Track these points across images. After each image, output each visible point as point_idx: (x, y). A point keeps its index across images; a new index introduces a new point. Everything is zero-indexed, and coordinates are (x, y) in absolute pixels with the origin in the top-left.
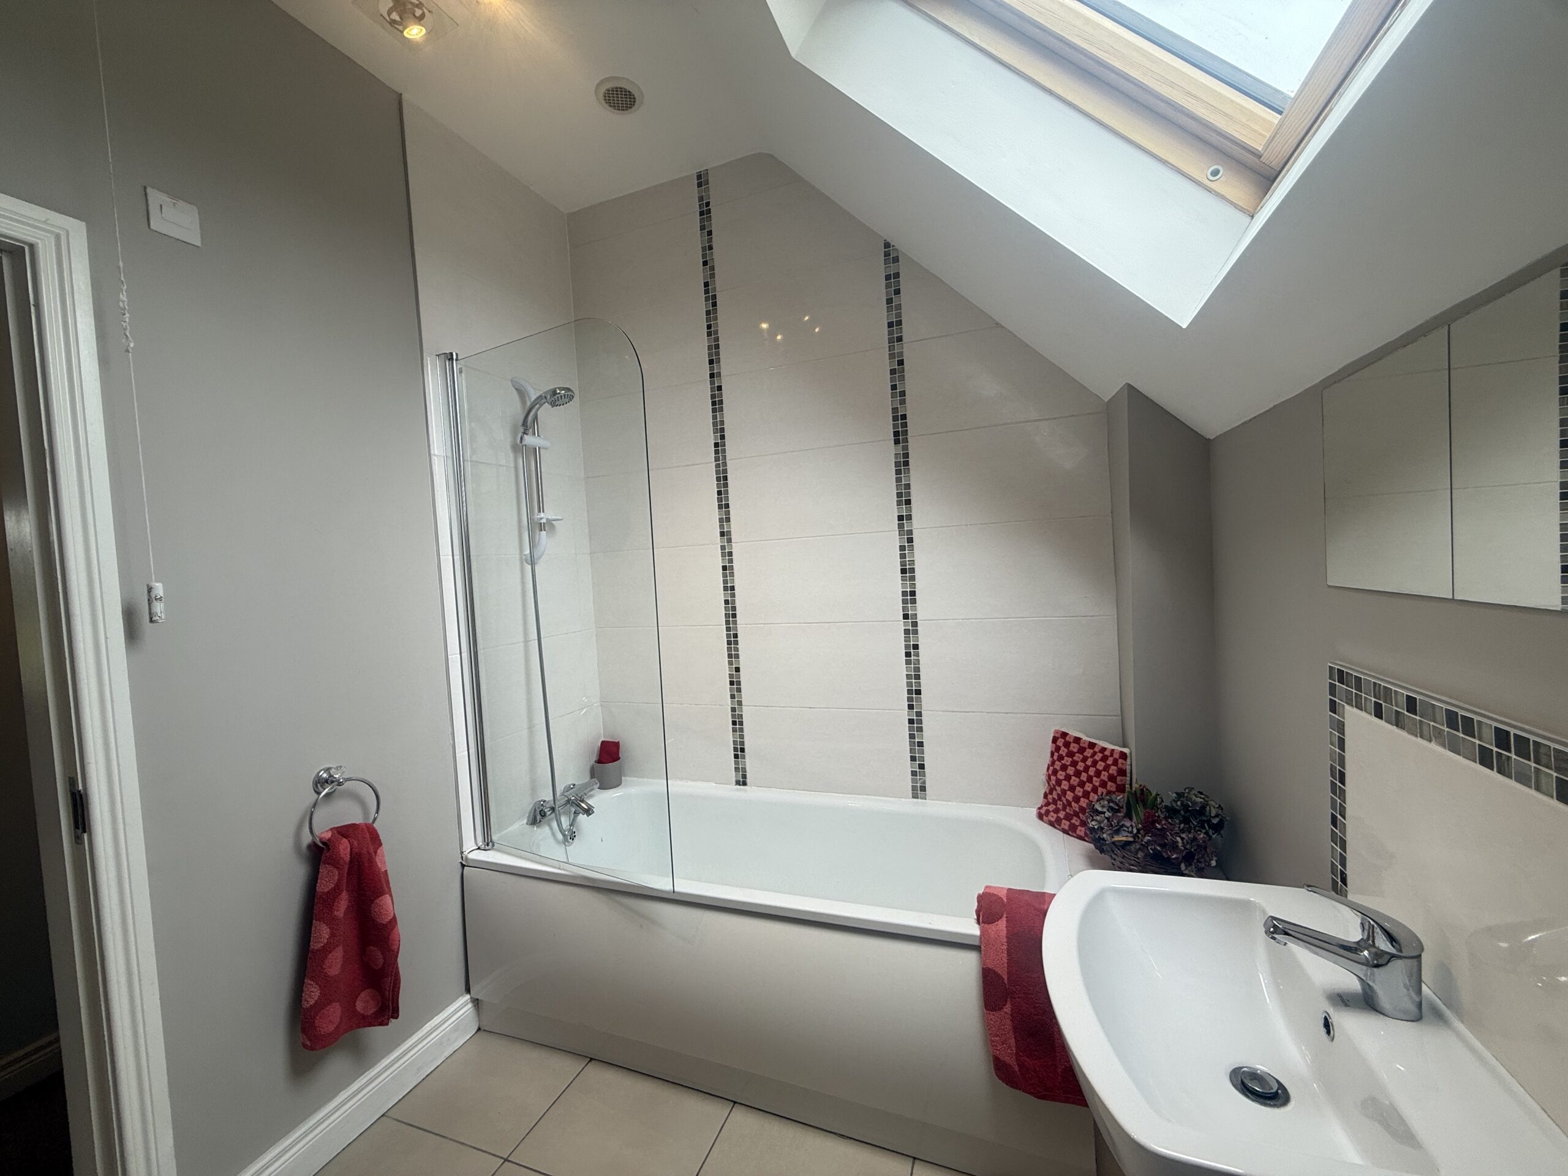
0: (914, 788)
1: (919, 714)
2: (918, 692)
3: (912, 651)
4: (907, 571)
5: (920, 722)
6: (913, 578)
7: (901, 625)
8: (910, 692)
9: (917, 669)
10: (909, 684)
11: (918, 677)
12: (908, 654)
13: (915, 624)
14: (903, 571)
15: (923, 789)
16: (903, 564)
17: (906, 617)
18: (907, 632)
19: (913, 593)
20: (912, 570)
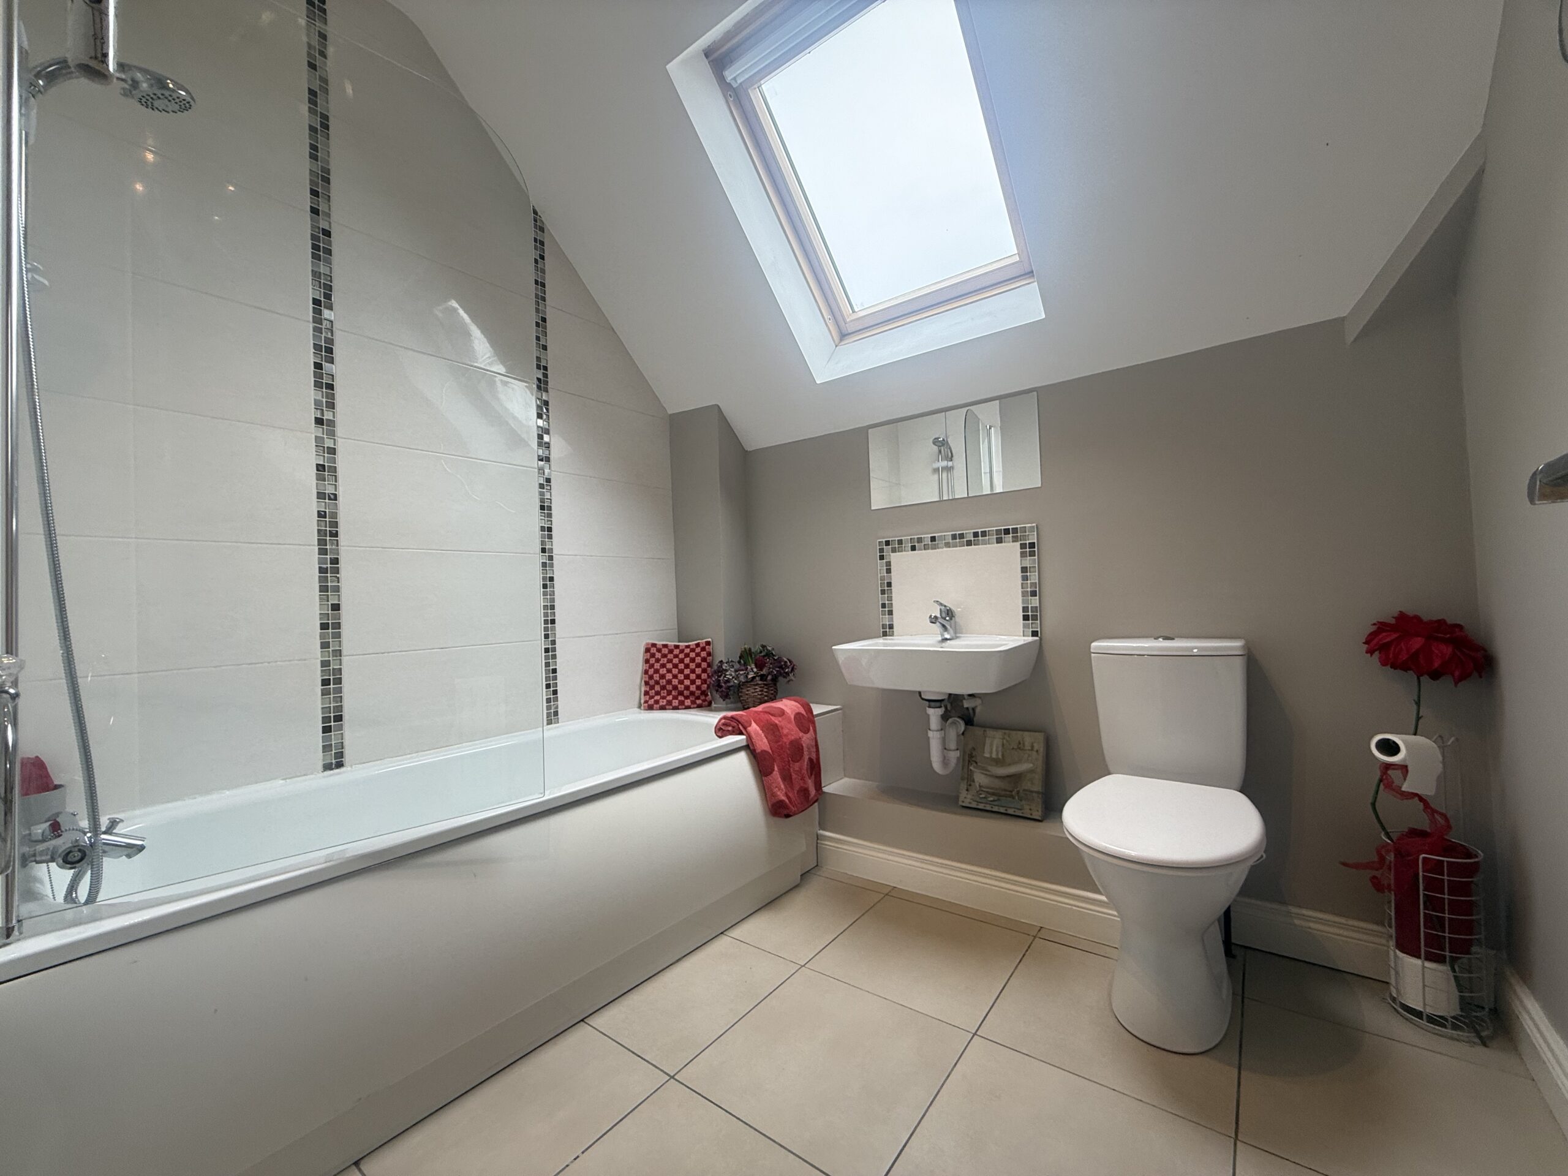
0: (548, 715)
1: (554, 642)
2: (553, 622)
3: (548, 582)
4: (545, 508)
5: (554, 650)
6: (550, 515)
7: (539, 558)
8: (546, 622)
9: (553, 600)
10: (546, 615)
11: (553, 607)
12: (545, 586)
13: (551, 558)
14: (542, 508)
15: (556, 713)
16: (542, 501)
17: (543, 550)
18: (544, 565)
19: (550, 529)
20: (550, 508)
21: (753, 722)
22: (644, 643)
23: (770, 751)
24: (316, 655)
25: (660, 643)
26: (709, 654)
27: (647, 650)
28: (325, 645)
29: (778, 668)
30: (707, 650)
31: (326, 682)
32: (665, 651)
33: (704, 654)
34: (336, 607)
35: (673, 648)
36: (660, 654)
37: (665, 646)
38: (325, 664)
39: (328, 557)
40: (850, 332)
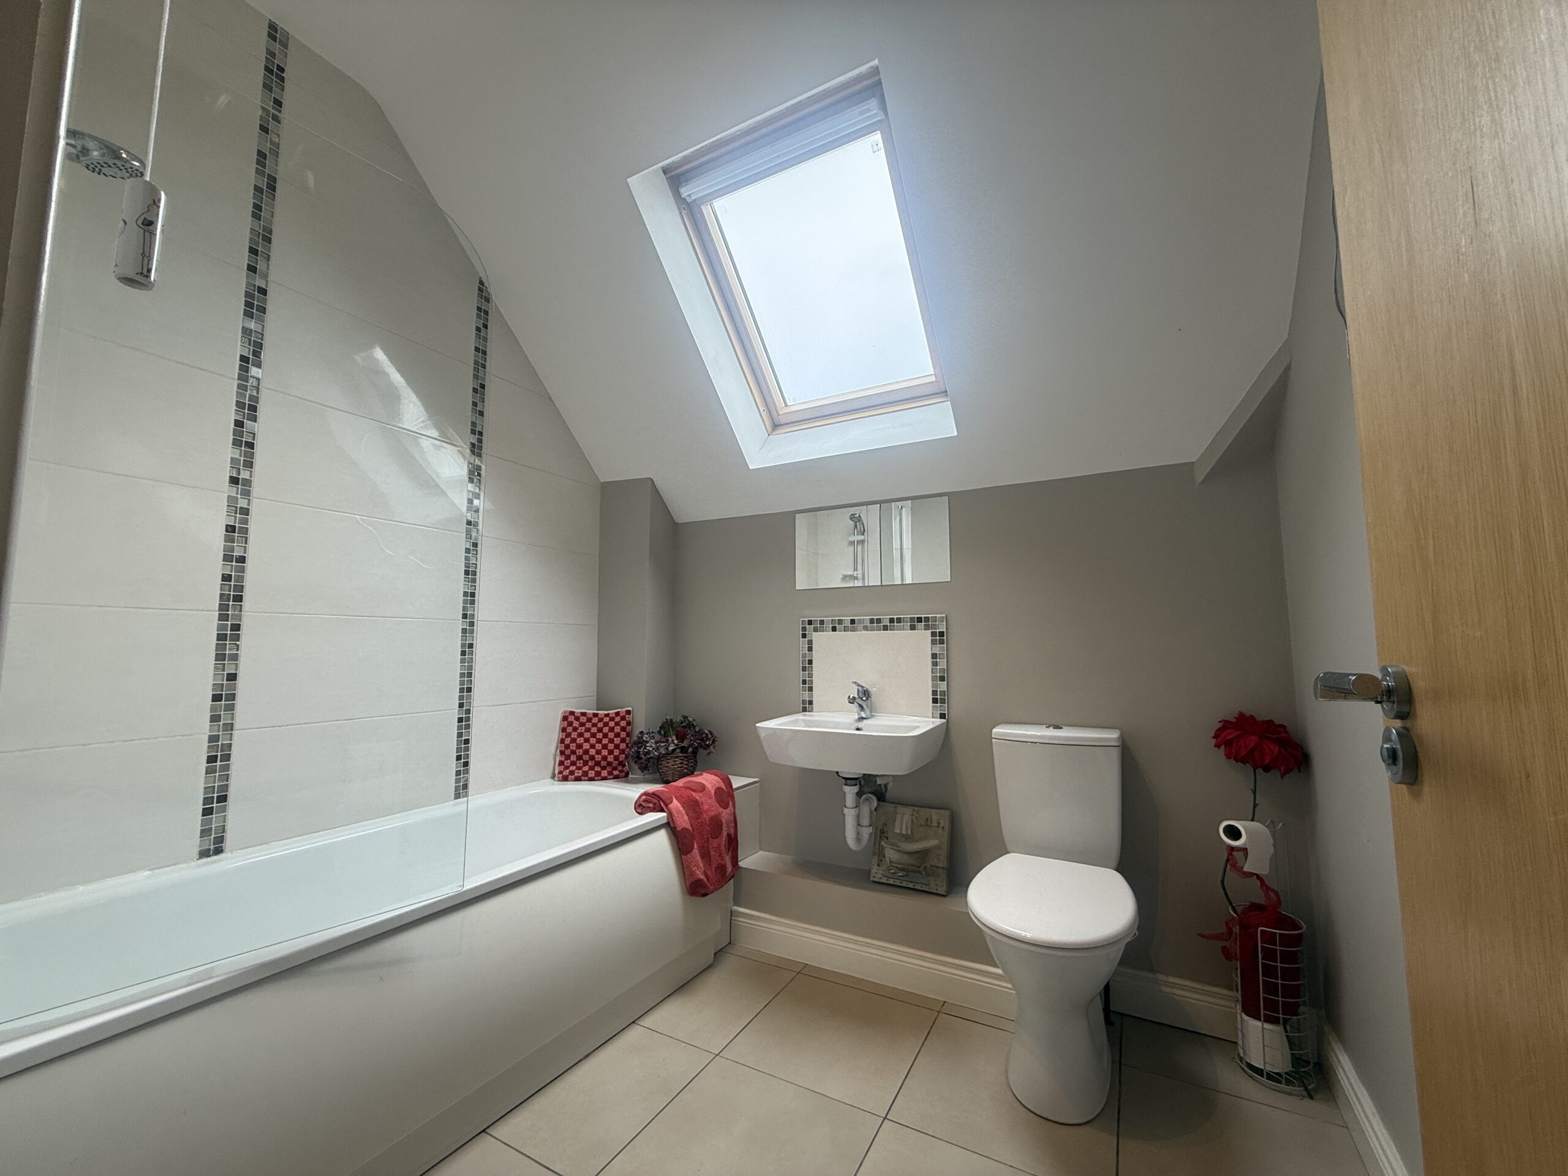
0: (457, 789)
1: (468, 711)
2: (469, 690)
3: (467, 650)
4: (470, 573)
5: (468, 719)
6: (474, 581)
7: (459, 624)
8: (461, 691)
9: (470, 668)
10: (462, 683)
11: (470, 675)
12: (463, 653)
13: (472, 624)
14: (467, 573)
15: (465, 787)
16: (467, 566)
17: (465, 616)
18: (464, 631)
19: (473, 595)
20: (474, 573)
21: (674, 799)
22: (562, 710)
23: (691, 829)
24: (204, 728)
25: (578, 711)
26: (629, 723)
27: (565, 718)
28: (215, 719)
29: (700, 740)
30: (627, 719)
31: (211, 759)
32: (583, 719)
33: (623, 724)
34: (233, 677)
35: (591, 716)
36: (578, 723)
37: (584, 714)
38: (213, 739)
39: (229, 623)
40: (782, 423)
